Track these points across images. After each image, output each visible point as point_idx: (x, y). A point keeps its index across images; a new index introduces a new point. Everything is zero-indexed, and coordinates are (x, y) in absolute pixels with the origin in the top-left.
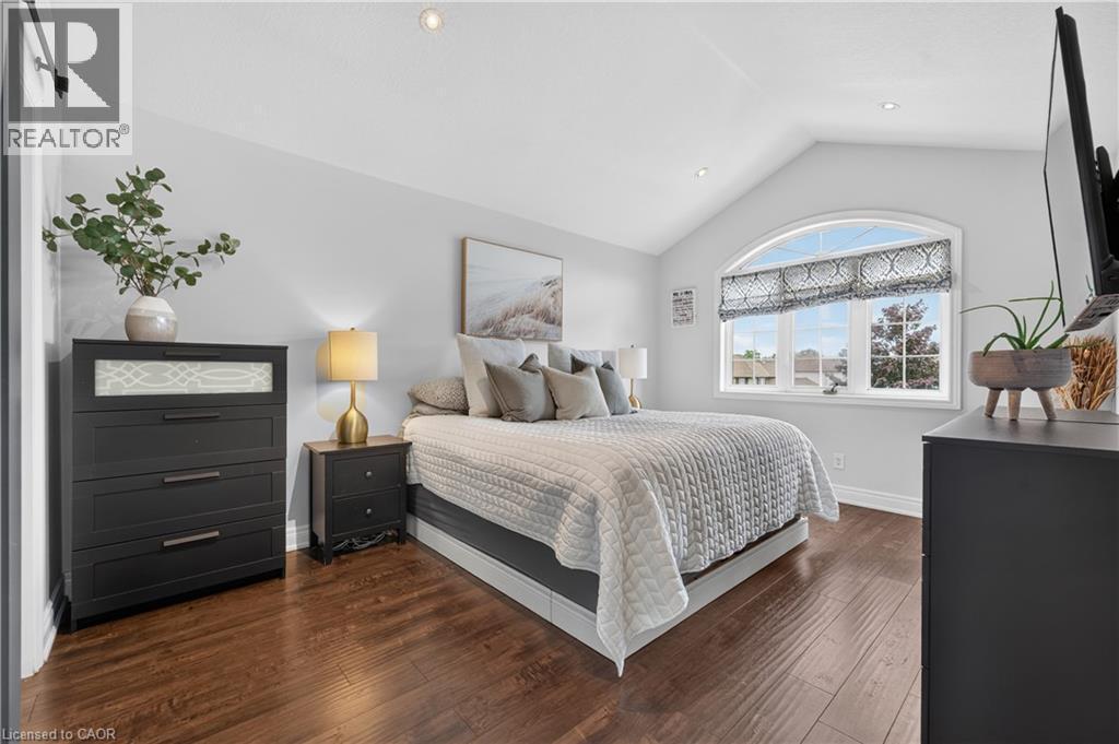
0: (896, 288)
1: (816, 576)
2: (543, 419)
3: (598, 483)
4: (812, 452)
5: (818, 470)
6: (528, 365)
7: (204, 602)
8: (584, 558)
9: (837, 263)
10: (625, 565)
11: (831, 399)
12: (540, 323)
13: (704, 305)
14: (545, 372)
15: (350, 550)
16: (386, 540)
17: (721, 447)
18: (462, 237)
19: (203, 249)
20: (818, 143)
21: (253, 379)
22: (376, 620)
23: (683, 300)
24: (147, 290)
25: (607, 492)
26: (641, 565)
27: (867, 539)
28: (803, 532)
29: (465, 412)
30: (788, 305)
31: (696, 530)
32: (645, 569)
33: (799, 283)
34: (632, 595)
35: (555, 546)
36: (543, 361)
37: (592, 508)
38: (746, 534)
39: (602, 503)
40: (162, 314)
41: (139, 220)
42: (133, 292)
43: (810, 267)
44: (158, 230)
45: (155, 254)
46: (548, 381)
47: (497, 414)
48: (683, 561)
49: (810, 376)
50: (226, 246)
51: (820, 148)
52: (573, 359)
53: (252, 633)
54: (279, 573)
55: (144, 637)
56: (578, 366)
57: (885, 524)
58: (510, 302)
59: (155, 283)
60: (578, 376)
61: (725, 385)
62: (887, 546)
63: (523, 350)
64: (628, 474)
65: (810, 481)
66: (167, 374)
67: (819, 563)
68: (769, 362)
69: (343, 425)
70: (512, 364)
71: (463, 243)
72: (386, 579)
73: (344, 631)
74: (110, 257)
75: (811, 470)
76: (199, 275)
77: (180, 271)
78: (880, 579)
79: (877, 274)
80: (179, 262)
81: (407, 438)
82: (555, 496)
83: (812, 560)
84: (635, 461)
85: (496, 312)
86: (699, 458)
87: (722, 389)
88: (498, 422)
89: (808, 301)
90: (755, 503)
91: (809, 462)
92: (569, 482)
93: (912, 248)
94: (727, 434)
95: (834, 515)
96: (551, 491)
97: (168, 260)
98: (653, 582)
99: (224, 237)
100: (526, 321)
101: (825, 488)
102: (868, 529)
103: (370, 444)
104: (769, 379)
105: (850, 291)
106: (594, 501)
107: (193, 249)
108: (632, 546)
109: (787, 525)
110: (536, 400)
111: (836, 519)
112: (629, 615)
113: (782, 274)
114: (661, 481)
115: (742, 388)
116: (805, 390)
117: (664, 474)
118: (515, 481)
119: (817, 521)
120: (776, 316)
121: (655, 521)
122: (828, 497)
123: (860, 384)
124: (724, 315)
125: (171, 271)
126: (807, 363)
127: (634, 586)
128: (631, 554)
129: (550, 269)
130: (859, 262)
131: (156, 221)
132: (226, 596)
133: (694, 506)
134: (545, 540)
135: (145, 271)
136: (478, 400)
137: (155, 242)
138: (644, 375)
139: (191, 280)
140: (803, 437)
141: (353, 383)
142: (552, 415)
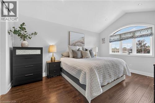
0: (141, 36)
1: (127, 86)
2: (81, 58)
3: (86, 70)
4: (126, 64)
5: (127, 67)
6: (78, 50)
7: (31, 84)
8: (84, 82)
9: (130, 32)
10: (91, 84)
11: (129, 55)
12: (81, 44)
13: (107, 40)
14: (81, 51)
15: (52, 77)
16: (58, 75)
17: (109, 63)
18: (69, 31)
19: (32, 34)
20: (126, 13)
21: (38, 52)
22: (53, 89)
23: (103, 40)
24: (24, 40)
25: (88, 71)
26: (94, 84)
27: (136, 79)
28: (124, 78)
29: (69, 57)
30: (121, 40)
31: (104, 78)
32: (95, 85)
33: (123, 36)
34: (92, 89)
35: (80, 80)
36: (81, 49)
37: (85, 74)
38: (114, 78)
39: (87, 73)
40: (26, 43)
41: (23, 30)
42: (22, 40)
43: (125, 34)
44: (26, 31)
45: (25, 35)
46: (81, 52)
47: (74, 57)
48: (102, 83)
49: (125, 51)
50: (36, 33)
51: (127, 14)
52: (86, 49)
53: (35, 90)
54: (42, 80)
55: (21, 89)
56: (86, 50)
57: (140, 77)
58: (76, 41)
59: (25, 39)
60: (86, 52)
61: (111, 53)
62: (140, 81)
63: (78, 48)
64: (92, 68)
65: (126, 69)
66: (26, 52)
67: (127, 84)
68: (118, 49)
69: (52, 59)
70: (76, 50)
71: (69, 32)
72: (56, 82)
73: (48, 90)
74: (19, 35)
75: (126, 67)
76: (31, 38)
77: (29, 37)
78: (139, 88)
79: (137, 34)
80: (29, 36)
81: (61, 61)
82: (80, 71)
83: (126, 83)
84: (93, 66)
85: (74, 42)
86: (105, 65)
87: (110, 53)
88: (73, 59)
89: (125, 39)
90: (115, 73)
91: (125, 66)
92: (82, 69)
93: (144, 29)
94: (110, 61)
95: (130, 75)
96: (79, 71)
97: (27, 36)
98: (96, 87)
99: (35, 32)
100: (79, 43)
101: (128, 70)
102: (136, 78)
103: (56, 61)
104: (118, 52)
105: (132, 37)
106: (85, 73)
107: (31, 34)
108: (92, 81)
109: (121, 77)
110: (79, 55)
111: (131, 76)
112: (92, 93)
113: (120, 35)
114: (97, 69)
115: (114, 53)
116: (124, 54)
117: (99, 68)
118: (74, 68)
119: (127, 76)
120: (119, 42)
121: (96, 77)
122: (129, 72)
123: (135, 53)
124: (110, 42)
125: (28, 37)
126: (125, 49)
127: (93, 88)
128: (92, 82)
129: (83, 36)
130: (134, 32)
131: (25, 30)
132: (34, 83)
133: (104, 74)
134: (78, 78)
135: (24, 37)
136: (71, 55)
137: (25, 33)
138: (97, 51)
139: (30, 39)
140: (124, 62)
141: (53, 53)
142: (82, 58)
